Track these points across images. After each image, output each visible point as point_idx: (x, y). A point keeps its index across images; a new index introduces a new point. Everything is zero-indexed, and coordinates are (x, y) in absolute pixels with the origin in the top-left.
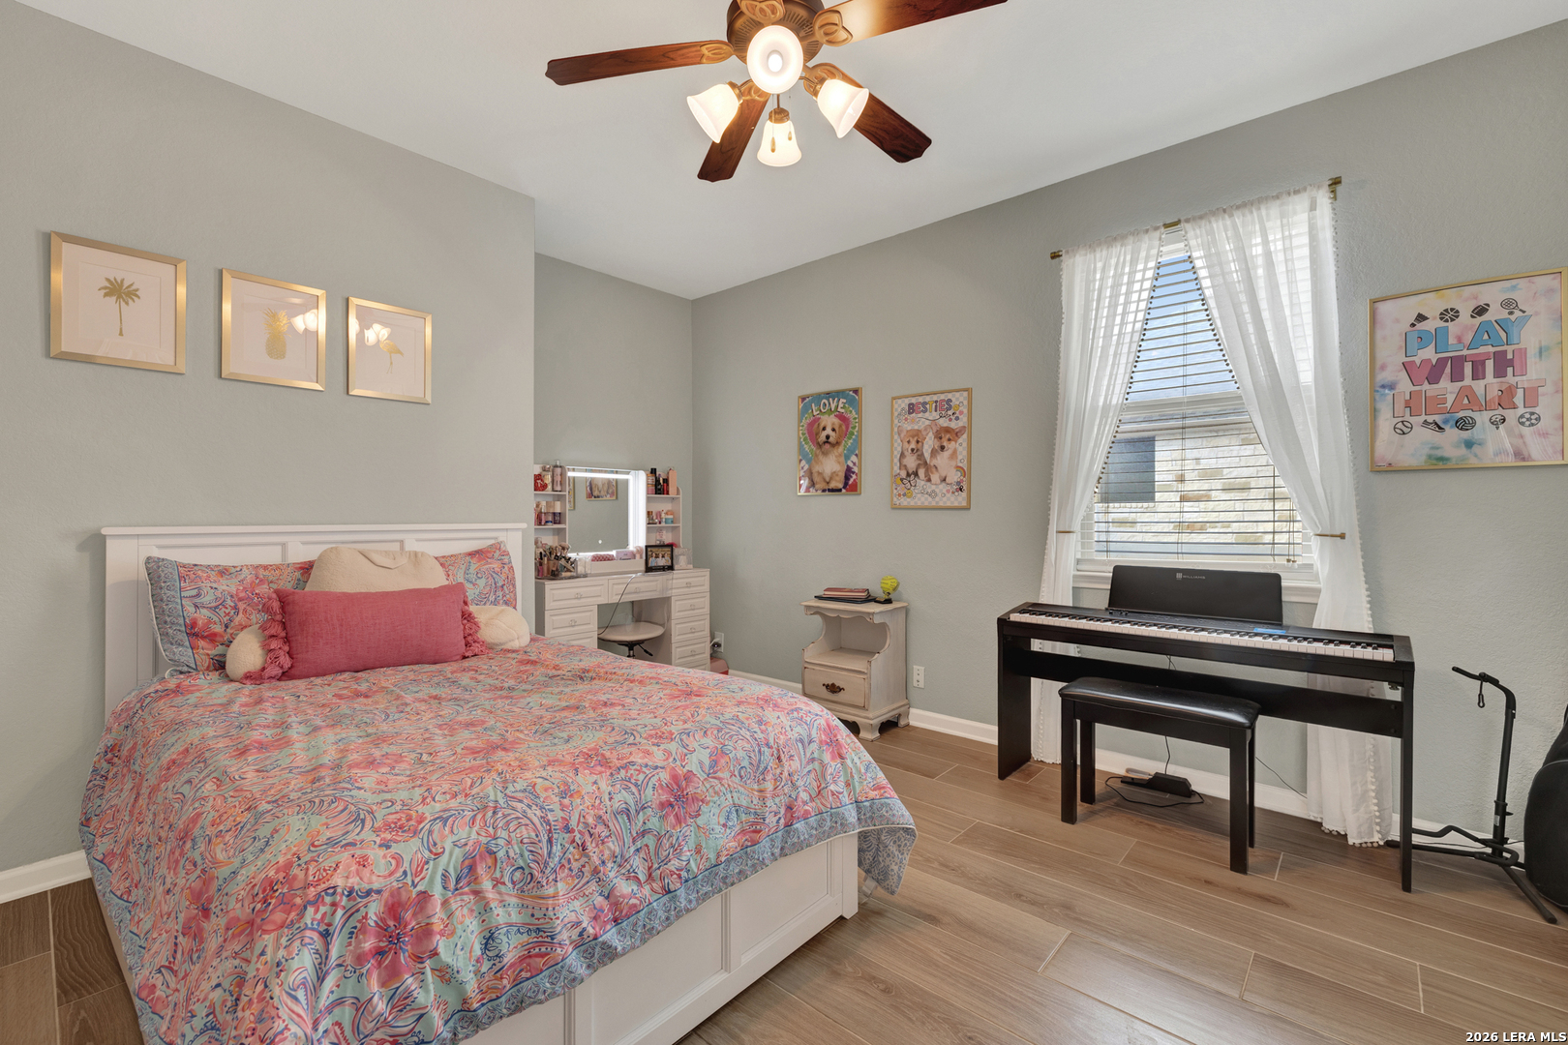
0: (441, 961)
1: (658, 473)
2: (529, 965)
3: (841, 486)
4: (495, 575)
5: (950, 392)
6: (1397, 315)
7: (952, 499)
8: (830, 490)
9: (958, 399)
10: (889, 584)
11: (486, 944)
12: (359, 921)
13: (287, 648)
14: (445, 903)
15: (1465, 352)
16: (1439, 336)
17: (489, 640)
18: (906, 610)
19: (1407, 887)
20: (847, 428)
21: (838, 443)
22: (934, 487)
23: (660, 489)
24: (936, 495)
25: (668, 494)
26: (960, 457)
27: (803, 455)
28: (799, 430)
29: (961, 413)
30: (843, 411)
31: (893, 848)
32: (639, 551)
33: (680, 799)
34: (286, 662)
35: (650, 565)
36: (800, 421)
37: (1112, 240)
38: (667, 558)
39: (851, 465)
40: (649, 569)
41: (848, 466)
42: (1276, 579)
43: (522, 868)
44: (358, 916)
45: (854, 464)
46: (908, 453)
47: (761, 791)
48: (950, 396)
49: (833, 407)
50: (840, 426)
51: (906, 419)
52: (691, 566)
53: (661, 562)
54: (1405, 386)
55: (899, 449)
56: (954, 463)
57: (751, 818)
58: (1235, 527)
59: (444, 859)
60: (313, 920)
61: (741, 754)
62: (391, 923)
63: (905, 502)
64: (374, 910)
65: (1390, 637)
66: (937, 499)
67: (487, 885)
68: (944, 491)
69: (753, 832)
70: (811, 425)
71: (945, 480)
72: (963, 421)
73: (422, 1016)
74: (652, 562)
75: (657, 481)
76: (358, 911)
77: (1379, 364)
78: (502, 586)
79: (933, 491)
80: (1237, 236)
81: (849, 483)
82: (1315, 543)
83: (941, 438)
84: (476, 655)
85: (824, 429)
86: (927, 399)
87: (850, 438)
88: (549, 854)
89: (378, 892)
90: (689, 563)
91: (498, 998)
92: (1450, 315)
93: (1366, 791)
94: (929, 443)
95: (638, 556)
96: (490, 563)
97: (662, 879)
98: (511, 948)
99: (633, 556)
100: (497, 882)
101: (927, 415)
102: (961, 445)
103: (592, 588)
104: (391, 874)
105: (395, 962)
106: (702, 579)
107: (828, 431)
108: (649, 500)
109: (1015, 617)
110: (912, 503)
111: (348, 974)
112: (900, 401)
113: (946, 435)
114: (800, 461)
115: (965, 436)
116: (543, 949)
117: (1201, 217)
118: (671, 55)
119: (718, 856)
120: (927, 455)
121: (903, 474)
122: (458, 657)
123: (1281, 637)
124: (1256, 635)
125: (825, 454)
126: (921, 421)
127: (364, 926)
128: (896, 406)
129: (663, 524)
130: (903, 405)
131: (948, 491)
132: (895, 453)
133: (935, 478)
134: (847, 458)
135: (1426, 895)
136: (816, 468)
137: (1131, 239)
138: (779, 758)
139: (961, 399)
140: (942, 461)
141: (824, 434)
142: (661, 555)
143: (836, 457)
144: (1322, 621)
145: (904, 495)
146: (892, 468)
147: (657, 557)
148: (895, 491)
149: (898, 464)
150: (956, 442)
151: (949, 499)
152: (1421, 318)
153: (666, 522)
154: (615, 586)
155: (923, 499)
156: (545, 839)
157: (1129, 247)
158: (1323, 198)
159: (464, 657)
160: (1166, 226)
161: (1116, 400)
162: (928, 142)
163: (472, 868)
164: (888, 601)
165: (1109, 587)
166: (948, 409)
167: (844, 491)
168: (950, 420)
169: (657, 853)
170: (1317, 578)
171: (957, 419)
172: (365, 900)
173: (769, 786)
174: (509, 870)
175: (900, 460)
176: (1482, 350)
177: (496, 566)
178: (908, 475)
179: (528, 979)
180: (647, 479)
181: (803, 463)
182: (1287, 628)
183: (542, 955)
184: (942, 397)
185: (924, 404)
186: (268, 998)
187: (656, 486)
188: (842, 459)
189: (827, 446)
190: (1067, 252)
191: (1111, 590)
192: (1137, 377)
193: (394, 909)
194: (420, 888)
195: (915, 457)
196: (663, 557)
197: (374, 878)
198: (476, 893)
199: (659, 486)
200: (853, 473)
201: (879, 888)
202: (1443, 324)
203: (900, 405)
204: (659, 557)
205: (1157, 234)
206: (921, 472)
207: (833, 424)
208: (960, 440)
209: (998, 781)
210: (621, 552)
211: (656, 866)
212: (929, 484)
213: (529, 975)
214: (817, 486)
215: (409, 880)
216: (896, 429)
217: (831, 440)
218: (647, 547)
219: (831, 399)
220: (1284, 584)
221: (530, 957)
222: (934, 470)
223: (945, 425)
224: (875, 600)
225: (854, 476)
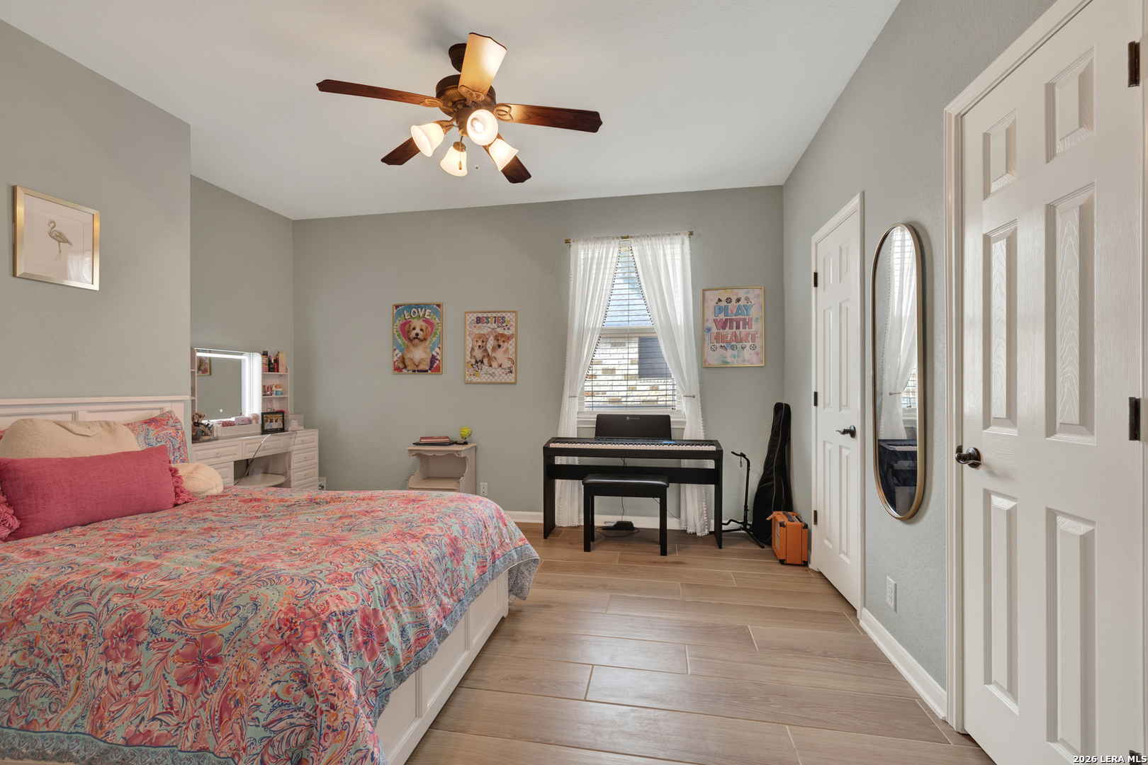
0: (390, 644)
1: (269, 355)
2: (419, 643)
3: (427, 368)
4: (172, 439)
5: (504, 312)
6: (712, 297)
7: (506, 378)
8: (418, 371)
9: (508, 317)
10: (465, 432)
11: (402, 634)
12: (353, 627)
13: (12, 511)
14: (384, 613)
15: (734, 317)
16: (726, 308)
17: (192, 490)
18: (476, 448)
19: (720, 547)
20: (432, 329)
21: (425, 339)
22: (494, 370)
23: (272, 368)
24: (495, 375)
25: (278, 371)
26: (510, 352)
27: (396, 346)
28: (393, 328)
29: (511, 325)
30: (429, 317)
31: (526, 573)
32: (256, 417)
33: (456, 552)
34: (16, 523)
35: (265, 428)
36: (394, 322)
37: (598, 239)
38: (280, 422)
39: (435, 354)
40: (264, 432)
41: (433, 355)
42: (668, 418)
43: (407, 592)
44: (352, 625)
45: (438, 354)
46: (476, 348)
47: (482, 545)
48: (504, 315)
49: (421, 315)
50: (427, 328)
51: (475, 327)
52: (302, 428)
53: (275, 425)
54: (714, 330)
55: (471, 345)
56: (507, 356)
57: (481, 560)
58: (608, 394)
59: (376, 590)
60: (333, 629)
61: (472, 526)
62: (366, 627)
63: (474, 379)
64: (357, 620)
65: (711, 441)
66: (496, 377)
67: (397, 603)
68: (501, 373)
69: (482, 567)
70: (403, 326)
71: (501, 366)
72: (512, 331)
73: (387, 674)
74: (268, 426)
75: (270, 361)
76: (350, 622)
77: (706, 318)
78: (179, 448)
79: (494, 373)
80: (653, 249)
81: (434, 366)
82: (684, 400)
83: (498, 340)
84: (185, 502)
85: (414, 329)
86: (489, 315)
87: (435, 336)
88: (417, 583)
89: (356, 611)
90: (300, 425)
91: (411, 662)
92: (729, 300)
93: (703, 511)
94: (491, 343)
95: (254, 421)
96: (166, 430)
97: (457, 594)
98: (411, 633)
99: (249, 421)
100: (400, 601)
101: (489, 325)
102: (511, 345)
103: (229, 448)
104: (357, 601)
105: (373, 647)
106: (312, 437)
107: (418, 330)
108: (264, 377)
109: (552, 445)
110: (479, 380)
111: (355, 656)
112: (470, 315)
113: (501, 339)
114: (395, 350)
115: (513, 340)
116: (424, 634)
117: (638, 237)
118: (405, 97)
119: (474, 580)
120: (489, 350)
121: (473, 361)
122: (172, 505)
123: (674, 444)
124: (665, 444)
125: (415, 346)
126: (485, 329)
127: (356, 629)
128: (468, 318)
129: (274, 396)
130: (473, 318)
131: (503, 373)
132: (468, 348)
133: (495, 364)
134: (432, 349)
135: (727, 548)
136: (407, 356)
137: (606, 241)
138: (485, 527)
139: (511, 317)
140: (499, 354)
141: (414, 332)
142: (274, 420)
143: (424, 348)
144: (687, 436)
145: (474, 375)
146: (465, 358)
147: (271, 421)
148: (467, 372)
149: (470, 355)
150: (508, 343)
151: (503, 378)
152: (720, 300)
153: (276, 394)
154: (248, 446)
155: (486, 377)
156: (412, 576)
157: (605, 245)
158: (687, 241)
159: (176, 505)
160: (623, 238)
161: (599, 325)
162: (529, 176)
163: (389, 594)
164: (466, 443)
165: (595, 426)
166: (503, 323)
167: (429, 371)
168: (504, 329)
169: (453, 581)
170: (685, 418)
171: (509, 329)
172: (352, 616)
173: (485, 541)
174: (403, 594)
175: (471, 353)
176: (739, 317)
177: (171, 431)
178: (477, 362)
179: (421, 650)
180: (263, 360)
181: (397, 351)
182: (674, 440)
183: (425, 637)
184: (499, 315)
185: (487, 318)
186: (333, 669)
187: (269, 365)
188: (428, 350)
189: (417, 341)
190: (574, 241)
191: (596, 428)
192: (609, 313)
193: (365, 619)
194: (372, 607)
195: (481, 351)
196: (276, 421)
197: (351, 605)
198: (393, 607)
199: (271, 366)
200: (437, 360)
201: (517, 599)
202: (726, 304)
203: (470, 318)
204: (273, 421)
205: (618, 241)
206: (486, 361)
207: (421, 326)
208: (511, 342)
209: (543, 540)
210: (239, 419)
211: (453, 587)
212: (490, 368)
213: (421, 648)
214: (408, 368)
215: (366, 603)
216: (468, 333)
217: (419, 336)
218: (263, 414)
219: (419, 309)
220: (671, 420)
221: (419, 639)
222: (494, 359)
223: (501, 332)
224: (456, 443)
225: (437, 362)
